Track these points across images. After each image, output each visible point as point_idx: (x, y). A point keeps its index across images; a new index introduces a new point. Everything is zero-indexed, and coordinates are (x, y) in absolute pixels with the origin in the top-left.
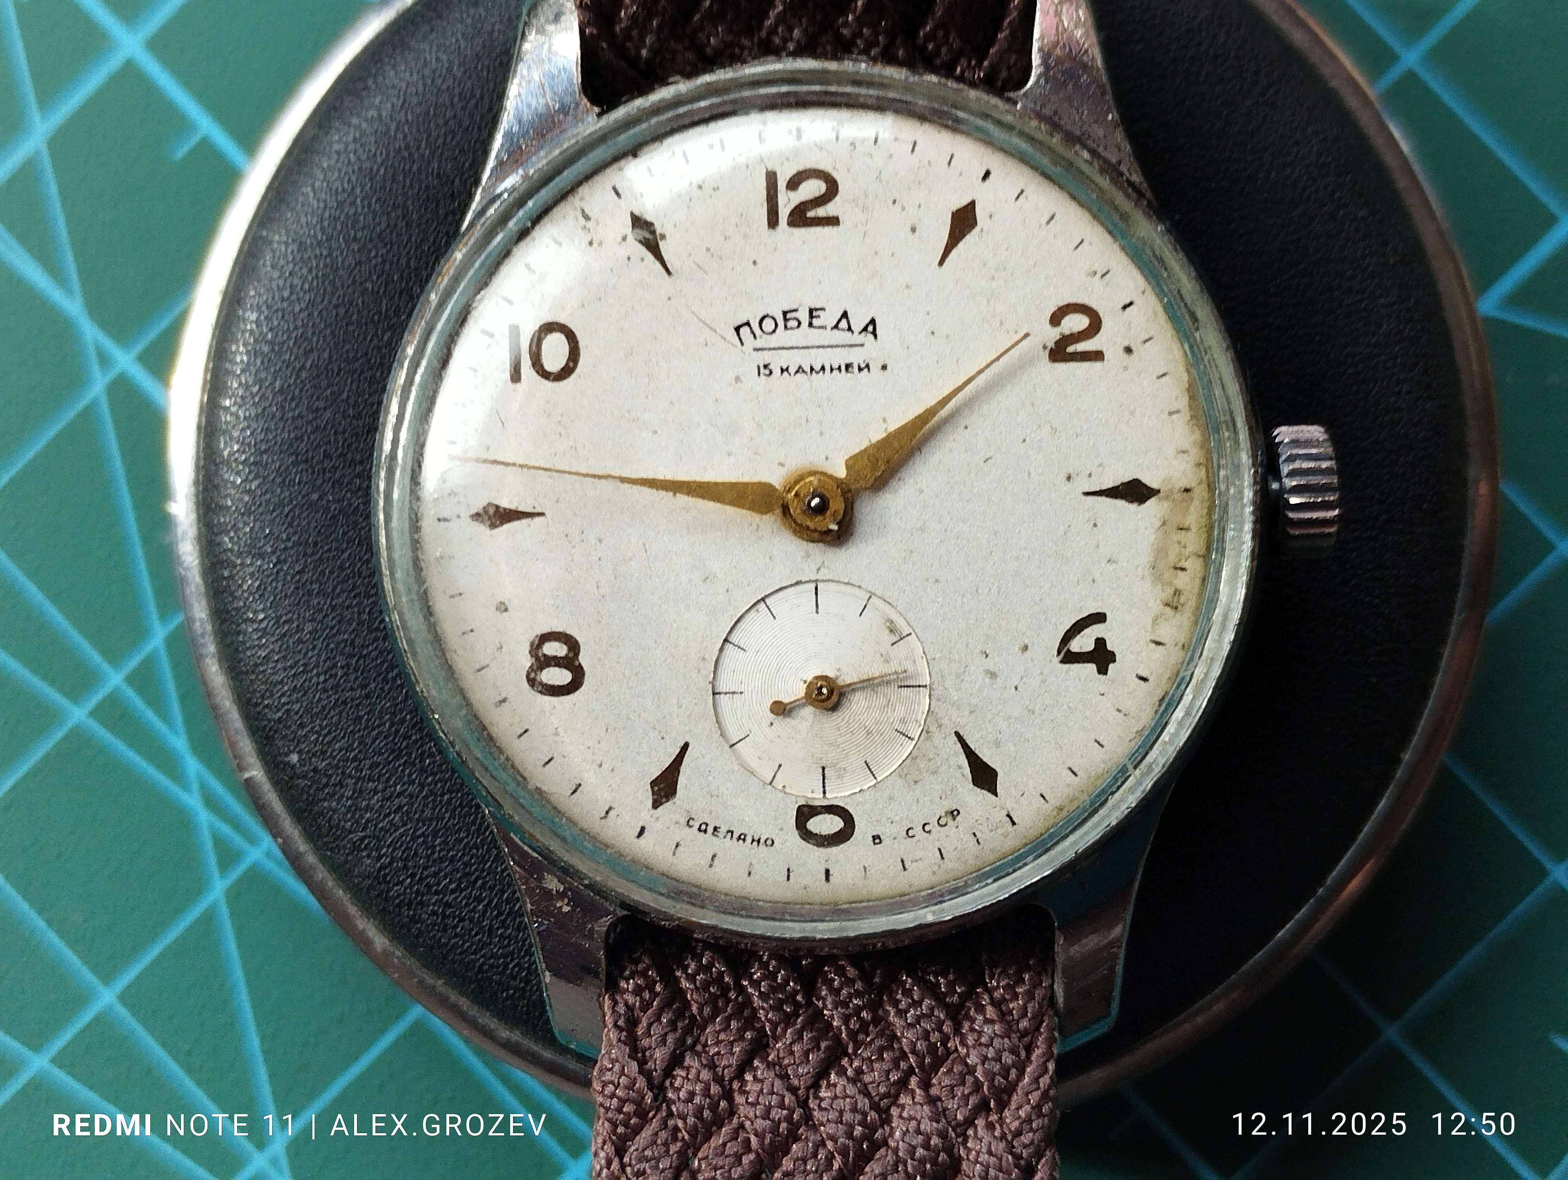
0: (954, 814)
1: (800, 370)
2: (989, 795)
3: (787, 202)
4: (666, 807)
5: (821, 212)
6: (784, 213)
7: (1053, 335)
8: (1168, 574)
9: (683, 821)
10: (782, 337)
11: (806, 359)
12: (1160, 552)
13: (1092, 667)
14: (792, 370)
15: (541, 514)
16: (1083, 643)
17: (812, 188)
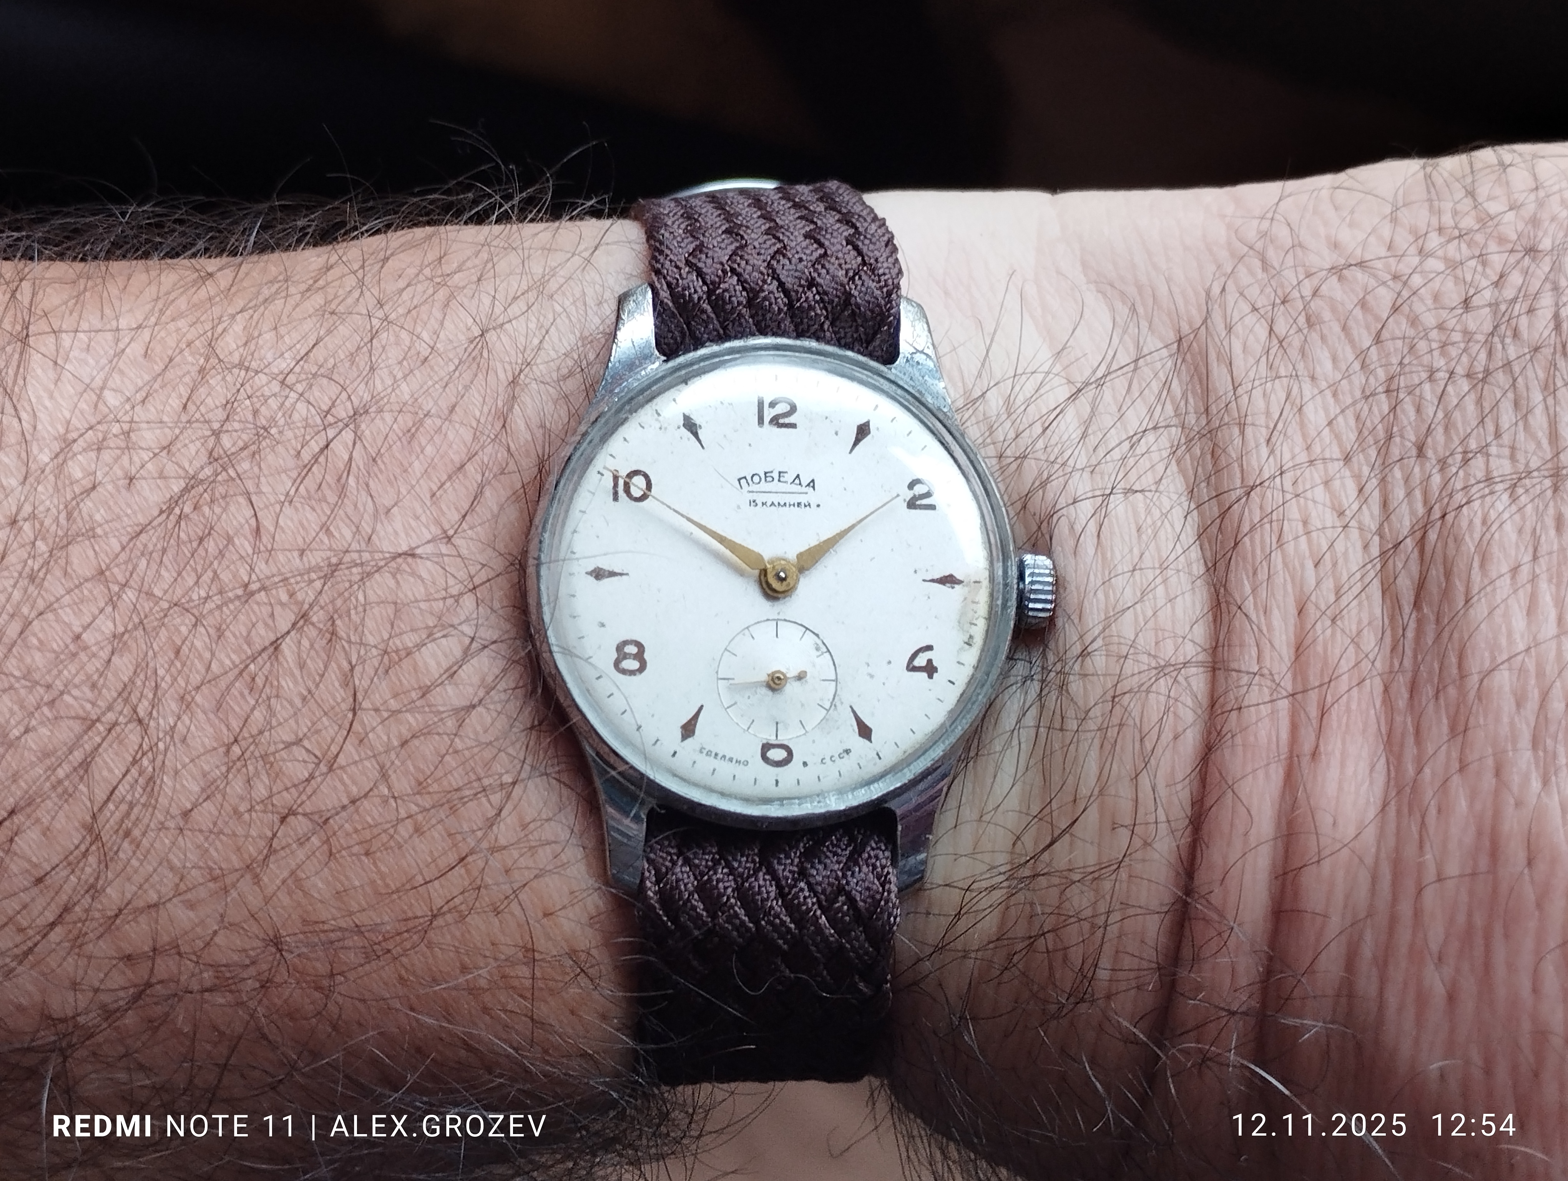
0: (848, 751)
1: (773, 504)
2: (867, 742)
3: (768, 414)
4: (689, 741)
5: (787, 421)
6: (767, 419)
7: (909, 495)
8: (967, 626)
9: (698, 749)
10: (764, 486)
11: (776, 499)
12: (963, 614)
13: (924, 675)
14: (769, 504)
15: (627, 574)
16: (921, 661)
17: (781, 408)
